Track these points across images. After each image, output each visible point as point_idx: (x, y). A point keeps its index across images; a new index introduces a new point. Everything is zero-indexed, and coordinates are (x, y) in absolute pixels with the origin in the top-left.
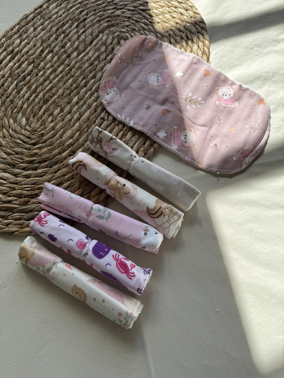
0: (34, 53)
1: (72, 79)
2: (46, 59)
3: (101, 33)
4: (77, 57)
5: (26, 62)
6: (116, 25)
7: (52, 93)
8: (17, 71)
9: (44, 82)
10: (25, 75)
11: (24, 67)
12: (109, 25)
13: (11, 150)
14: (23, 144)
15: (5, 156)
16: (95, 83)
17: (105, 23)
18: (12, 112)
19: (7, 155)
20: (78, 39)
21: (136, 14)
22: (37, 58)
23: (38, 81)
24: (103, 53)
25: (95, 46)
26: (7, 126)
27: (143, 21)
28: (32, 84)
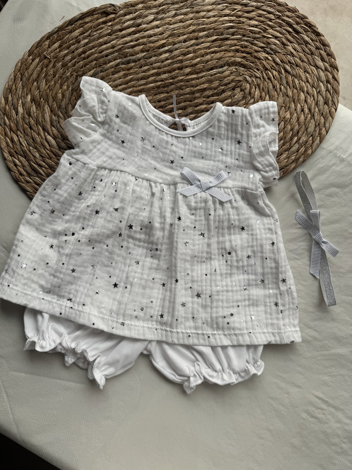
0: (155, 42)
1: (166, 94)
2: (160, 57)
3: (227, 65)
4: (187, 75)
5: (141, 47)
6: (248, 69)
8: (127, 50)
9: (141, 80)
10: (131, 60)
11: (137, 50)
12: (241, 63)
17: (240, 57)
20: (203, 56)
21: (276, 70)
22: (154, 49)
23: (137, 74)
24: (211, 89)
25: (212, 75)
27: (275, 82)
28: (130, 74)
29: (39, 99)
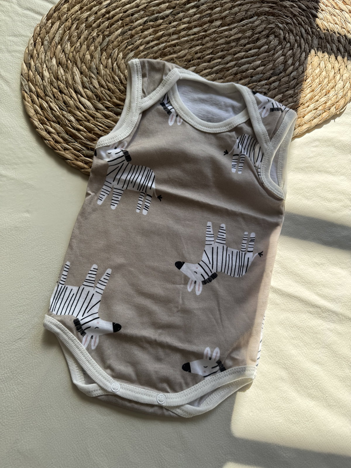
1: (201, 47)
2: (188, 12)
3: (256, 16)
4: (219, 27)
5: (167, 4)
6: (277, 16)
7: (173, 49)
8: (153, 8)
9: (173, 35)
10: (159, 17)
11: (162, 8)
12: (269, 12)
13: (106, 83)
14: (119, 84)
15: (97, 86)
16: (219, 63)
17: (267, 7)
18: (126, 47)
19: (99, 85)
20: (230, 9)
21: (304, 16)
22: (180, 6)
23: (167, 30)
24: (246, 38)
25: (243, 26)
26: (114, 58)
27: (306, 27)
28: (160, 30)
29: (66, 62)
